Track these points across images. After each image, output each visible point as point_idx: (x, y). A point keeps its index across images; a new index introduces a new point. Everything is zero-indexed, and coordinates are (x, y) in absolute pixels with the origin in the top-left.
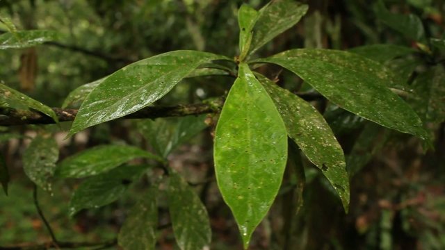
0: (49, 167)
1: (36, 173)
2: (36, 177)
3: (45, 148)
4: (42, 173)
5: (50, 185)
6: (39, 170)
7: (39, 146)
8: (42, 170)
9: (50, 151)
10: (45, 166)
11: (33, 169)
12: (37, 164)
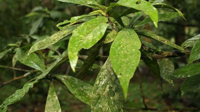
0: (171, 73)
1: (165, 76)
2: (165, 77)
3: (167, 65)
4: (168, 75)
5: (172, 81)
6: (166, 74)
7: (164, 64)
8: (167, 74)
9: (170, 66)
10: (169, 73)
11: (163, 74)
12: (165, 71)
